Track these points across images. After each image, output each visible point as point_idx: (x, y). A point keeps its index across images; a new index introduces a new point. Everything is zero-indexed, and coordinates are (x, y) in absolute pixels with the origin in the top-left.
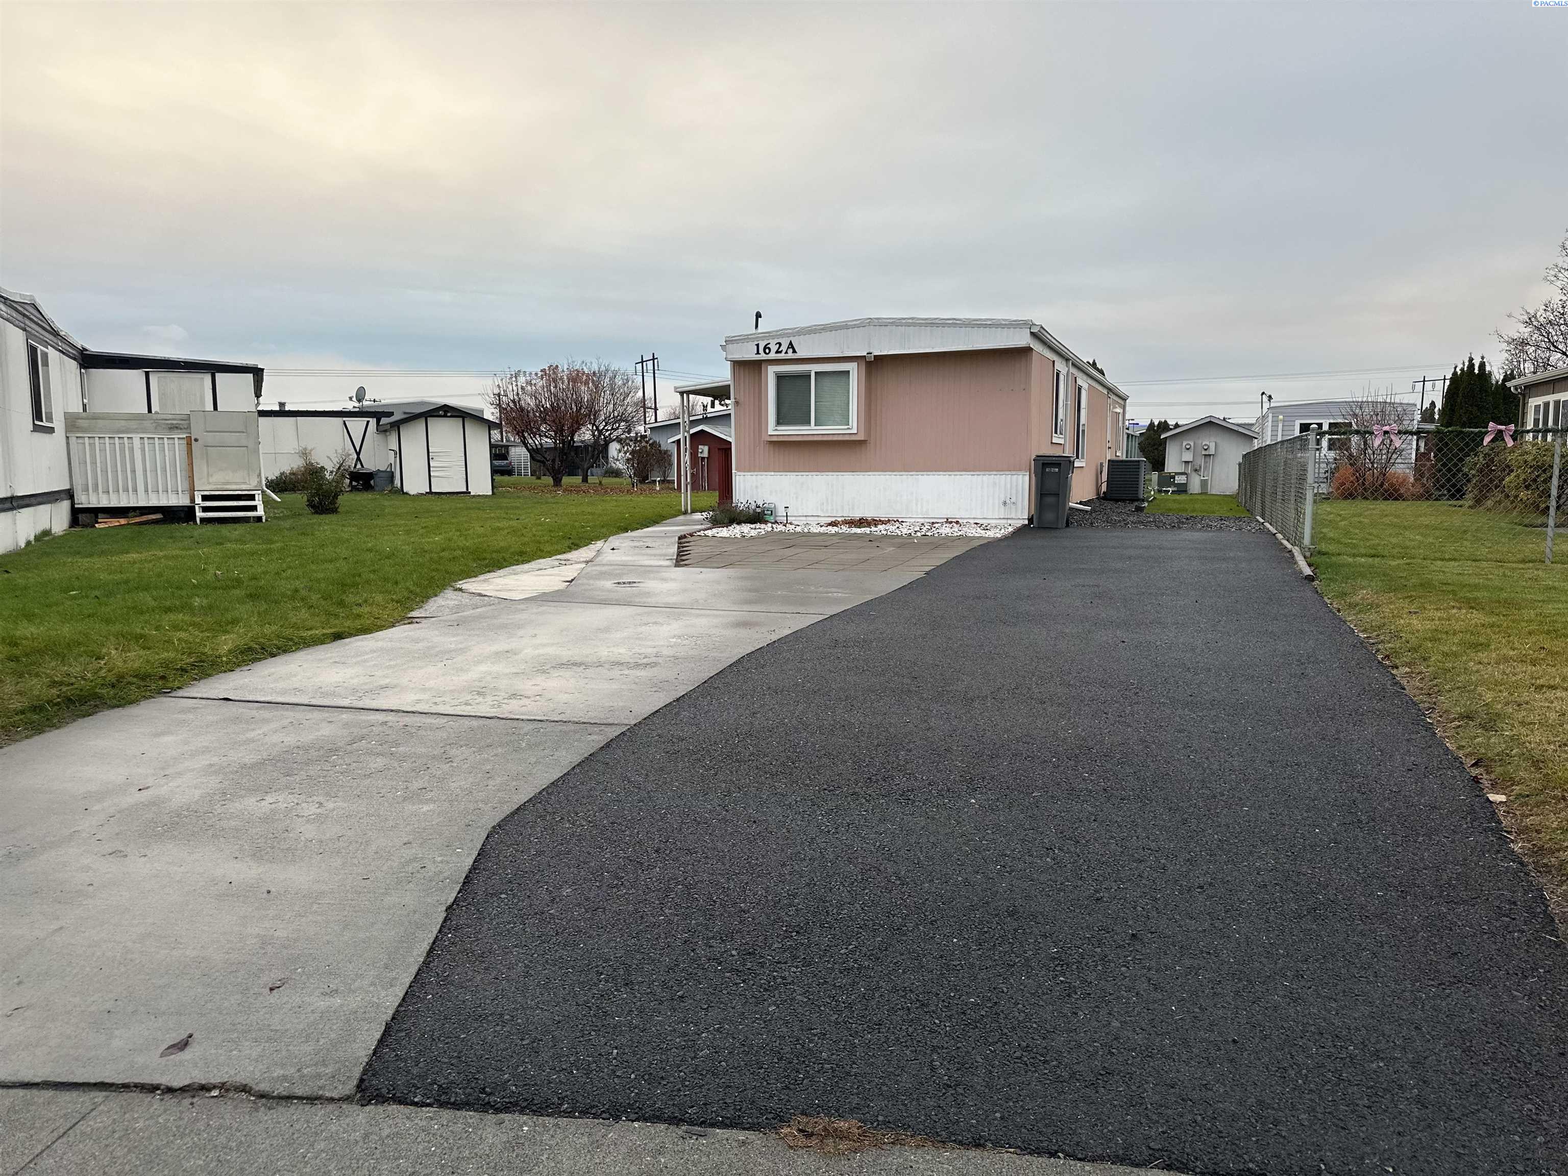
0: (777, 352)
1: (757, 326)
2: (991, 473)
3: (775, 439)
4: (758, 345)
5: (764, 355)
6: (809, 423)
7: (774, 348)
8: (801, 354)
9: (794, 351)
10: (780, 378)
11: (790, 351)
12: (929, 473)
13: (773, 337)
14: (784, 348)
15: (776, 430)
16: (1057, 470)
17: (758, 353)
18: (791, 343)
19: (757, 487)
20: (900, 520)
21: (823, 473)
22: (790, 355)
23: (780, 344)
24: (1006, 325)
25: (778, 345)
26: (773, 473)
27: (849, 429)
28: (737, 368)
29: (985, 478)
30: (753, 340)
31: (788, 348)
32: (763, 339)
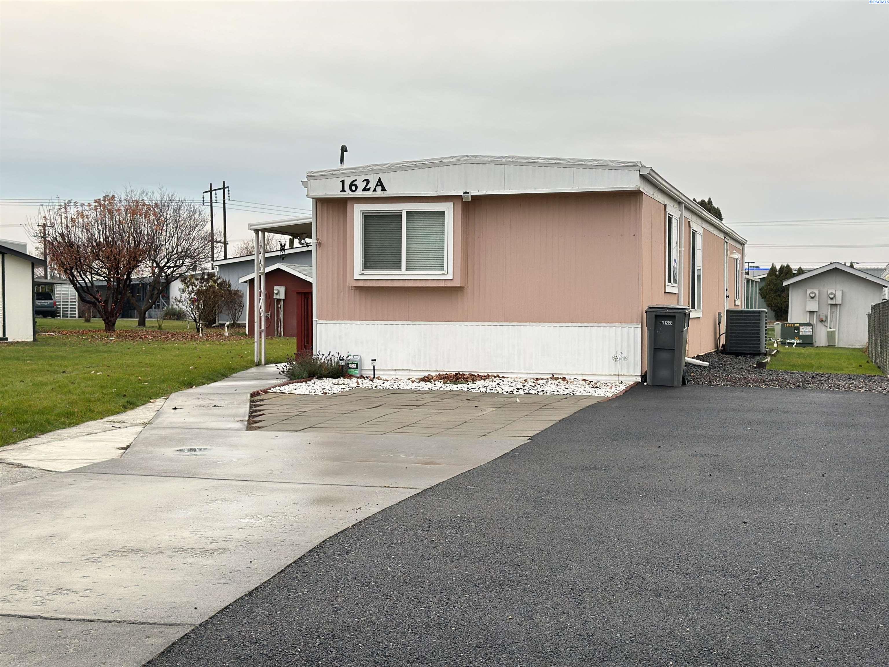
0: (365, 190)
1: (342, 161)
2: (600, 325)
3: (361, 284)
4: (343, 182)
5: (351, 193)
6: (399, 267)
7: (361, 185)
8: (389, 193)
9: (384, 189)
10: (368, 217)
11: (379, 188)
12: (532, 324)
13: (360, 174)
14: (372, 185)
15: (363, 274)
16: (671, 323)
17: (343, 190)
18: (380, 180)
19: (340, 337)
20: (501, 376)
21: (414, 323)
22: (379, 193)
23: (368, 181)
24: (613, 166)
25: (365, 182)
26: (358, 322)
27: (443, 274)
28: (319, 205)
29: (594, 330)
30: (338, 176)
31: (377, 185)
32: (349, 175)
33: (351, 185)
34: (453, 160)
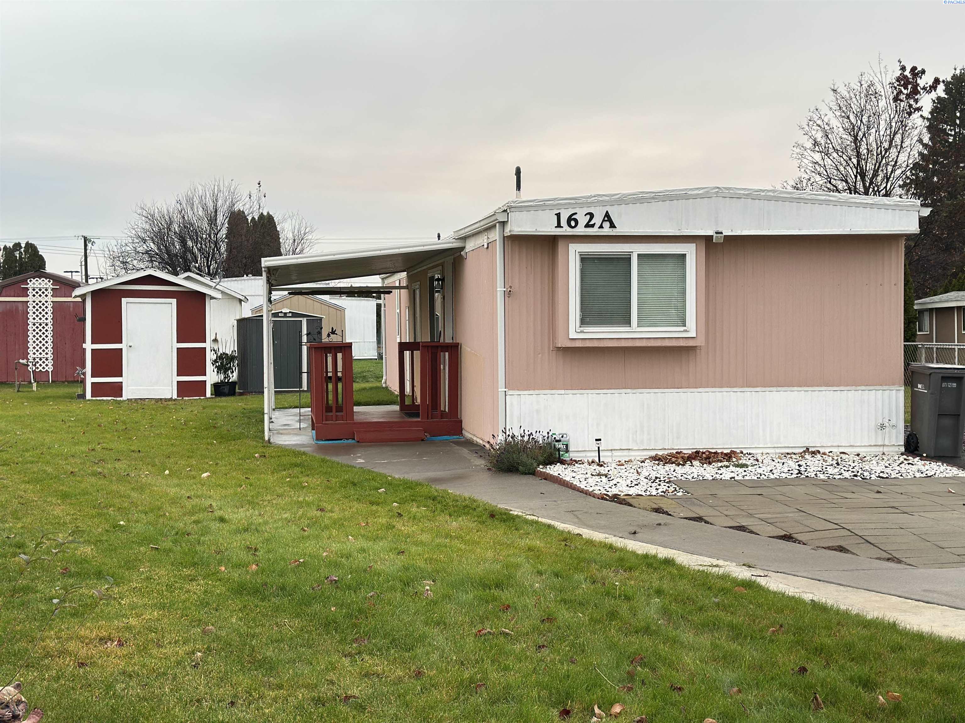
0: (587, 226)
1: (518, 187)
2: (859, 388)
3: (578, 344)
4: (558, 215)
5: (569, 229)
6: (628, 322)
7: (583, 220)
8: (620, 230)
9: (612, 226)
10: (585, 259)
11: (607, 225)
13: (582, 205)
14: (597, 220)
15: (582, 332)
18: (607, 215)
19: (538, 411)
22: (607, 230)
23: (592, 215)
24: (890, 205)
25: (588, 217)
26: (563, 392)
27: (685, 331)
30: (551, 208)
31: (604, 220)
32: (566, 206)
33: (569, 220)
34: (701, 192)
